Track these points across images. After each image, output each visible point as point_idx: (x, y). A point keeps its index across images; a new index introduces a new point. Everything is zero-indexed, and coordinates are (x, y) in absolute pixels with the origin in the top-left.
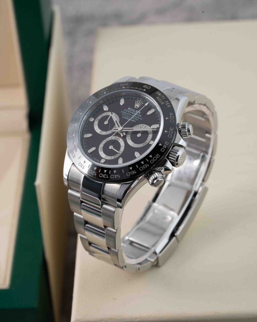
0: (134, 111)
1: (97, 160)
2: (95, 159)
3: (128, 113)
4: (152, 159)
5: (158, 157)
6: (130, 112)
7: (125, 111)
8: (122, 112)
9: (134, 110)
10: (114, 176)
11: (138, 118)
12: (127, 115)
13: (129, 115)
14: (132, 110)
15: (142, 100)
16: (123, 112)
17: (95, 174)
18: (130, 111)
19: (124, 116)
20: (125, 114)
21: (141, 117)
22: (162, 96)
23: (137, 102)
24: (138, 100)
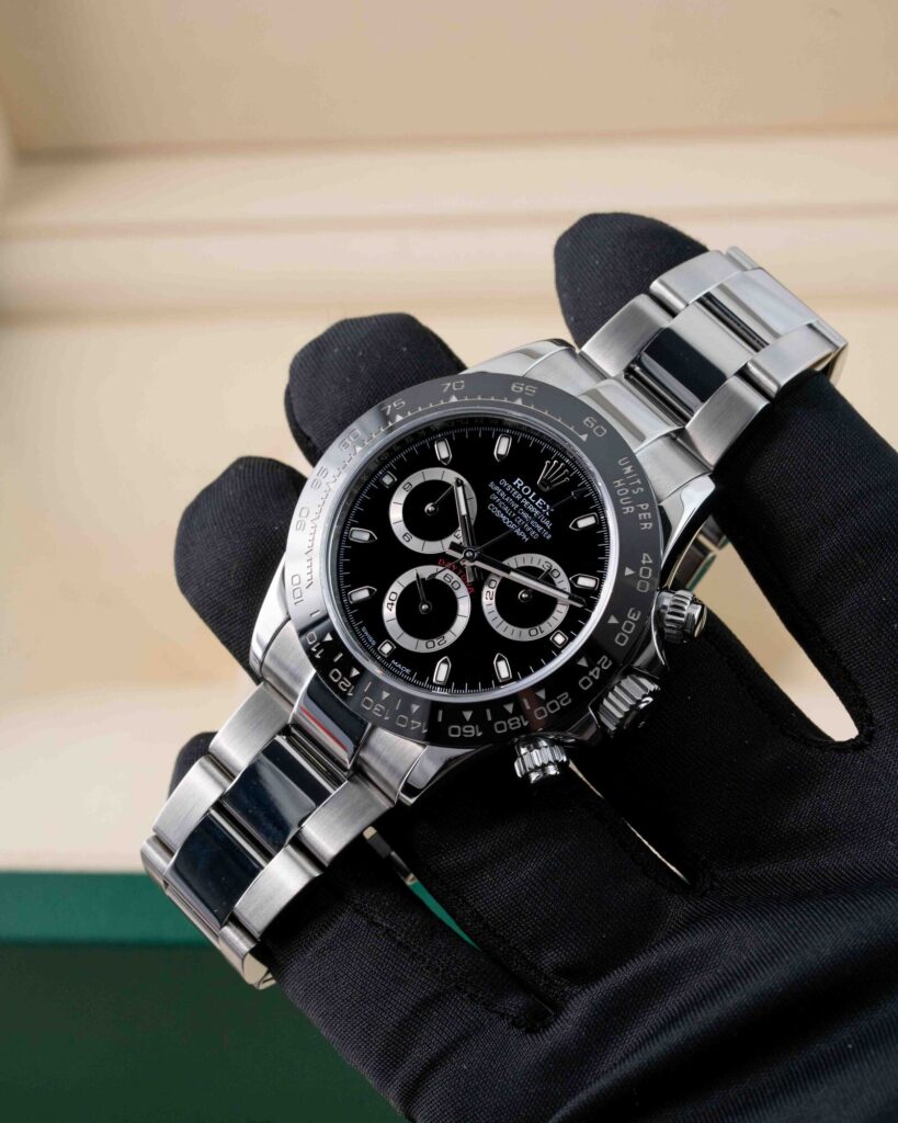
0: (530, 498)
3: (511, 497)
4: (542, 703)
5: (565, 702)
6: (519, 497)
7: (503, 489)
8: (491, 485)
9: (534, 494)
10: (409, 724)
11: (540, 528)
12: (507, 504)
13: (512, 508)
14: (526, 490)
16: (497, 488)
17: (348, 688)
18: (520, 491)
19: (496, 505)
20: (500, 497)
21: (547, 530)
22: (634, 479)
23: (549, 466)
24: (555, 462)
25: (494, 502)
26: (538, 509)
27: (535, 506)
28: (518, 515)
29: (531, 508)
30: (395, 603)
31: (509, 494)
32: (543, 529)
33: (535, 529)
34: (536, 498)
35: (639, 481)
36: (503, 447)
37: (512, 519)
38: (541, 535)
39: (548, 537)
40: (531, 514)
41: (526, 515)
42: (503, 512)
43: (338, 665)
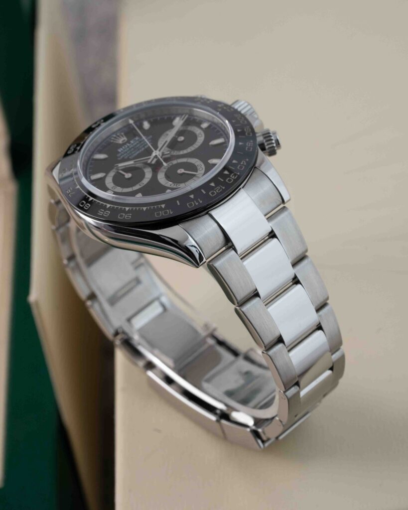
6: (128, 149)
8: (119, 158)
12: (131, 152)
14: (125, 147)
16: (122, 157)
19: (130, 156)
26: (135, 142)
31: (126, 152)
36: (101, 157)
37: (139, 150)
38: (150, 139)
39: (151, 136)
40: (138, 144)
42: (135, 153)
43: (207, 192)
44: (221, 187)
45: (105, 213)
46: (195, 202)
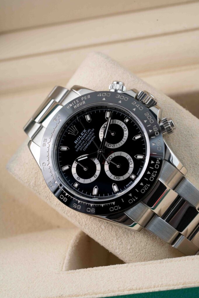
0: (81, 137)
1: (130, 183)
2: (127, 186)
3: (81, 143)
4: (148, 121)
6: (81, 141)
7: (78, 146)
8: (77, 151)
9: (79, 136)
10: (158, 164)
11: (91, 133)
12: (83, 145)
13: (84, 143)
14: (78, 139)
15: (70, 127)
16: (78, 149)
17: (147, 186)
18: (78, 141)
19: (83, 148)
20: (81, 147)
21: (91, 130)
22: (74, 103)
23: (70, 132)
24: (69, 131)
25: (82, 149)
26: (84, 134)
27: (83, 135)
28: (87, 140)
29: (84, 137)
30: (117, 177)
31: (80, 145)
32: (91, 131)
33: (91, 134)
34: (81, 135)
35: (74, 102)
36: (65, 148)
37: (88, 142)
38: (93, 132)
39: (94, 129)
40: (86, 136)
41: (87, 138)
42: (86, 145)
43: (139, 190)
44: (148, 185)
45: (78, 207)
46: (133, 198)
